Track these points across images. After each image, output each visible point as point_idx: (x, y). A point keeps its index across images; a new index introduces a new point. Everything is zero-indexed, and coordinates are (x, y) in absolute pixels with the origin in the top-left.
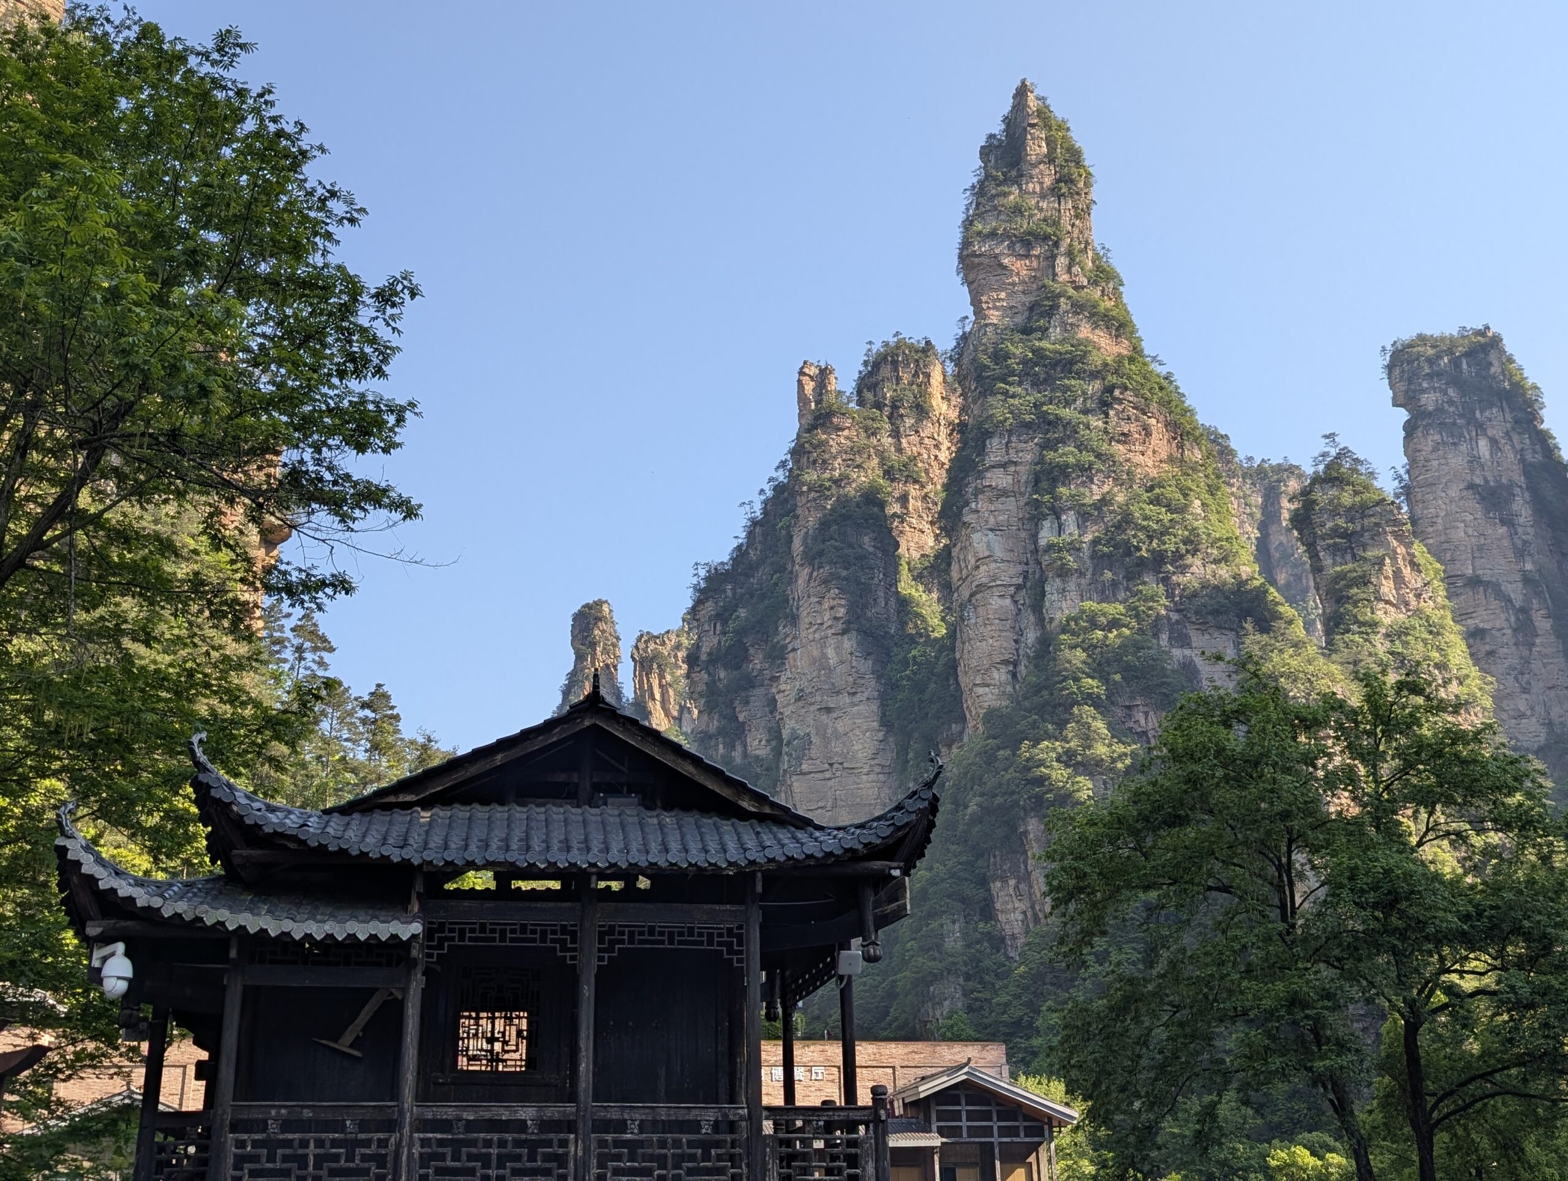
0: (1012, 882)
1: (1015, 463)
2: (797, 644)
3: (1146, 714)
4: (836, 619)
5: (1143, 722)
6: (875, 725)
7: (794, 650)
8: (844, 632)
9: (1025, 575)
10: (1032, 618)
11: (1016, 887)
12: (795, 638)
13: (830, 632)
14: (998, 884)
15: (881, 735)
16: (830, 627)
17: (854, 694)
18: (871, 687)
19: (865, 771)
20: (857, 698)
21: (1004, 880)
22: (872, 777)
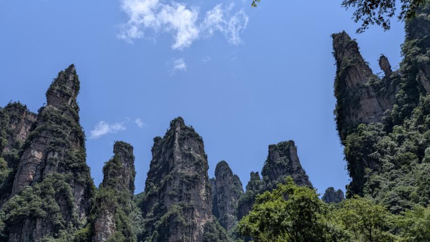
5: (60, 202)
9: (42, 163)
10: (40, 173)
21: (14, 233)
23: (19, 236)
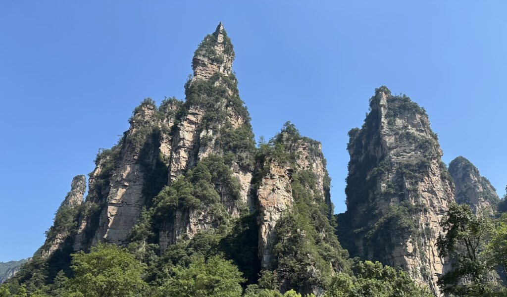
0: (167, 232)
1: (198, 114)
2: (120, 166)
3: (222, 187)
4: (135, 159)
5: (221, 189)
6: (140, 192)
7: (119, 167)
8: (136, 163)
9: (194, 146)
10: (193, 159)
11: (168, 234)
12: (120, 164)
13: (132, 163)
14: (162, 232)
15: (141, 196)
16: (132, 162)
17: (135, 182)
18: (141, 181)
19: (133, 206)
20: (135, 184)
21: (165, 231)
22: (135, 208)
23: (170, 234)
